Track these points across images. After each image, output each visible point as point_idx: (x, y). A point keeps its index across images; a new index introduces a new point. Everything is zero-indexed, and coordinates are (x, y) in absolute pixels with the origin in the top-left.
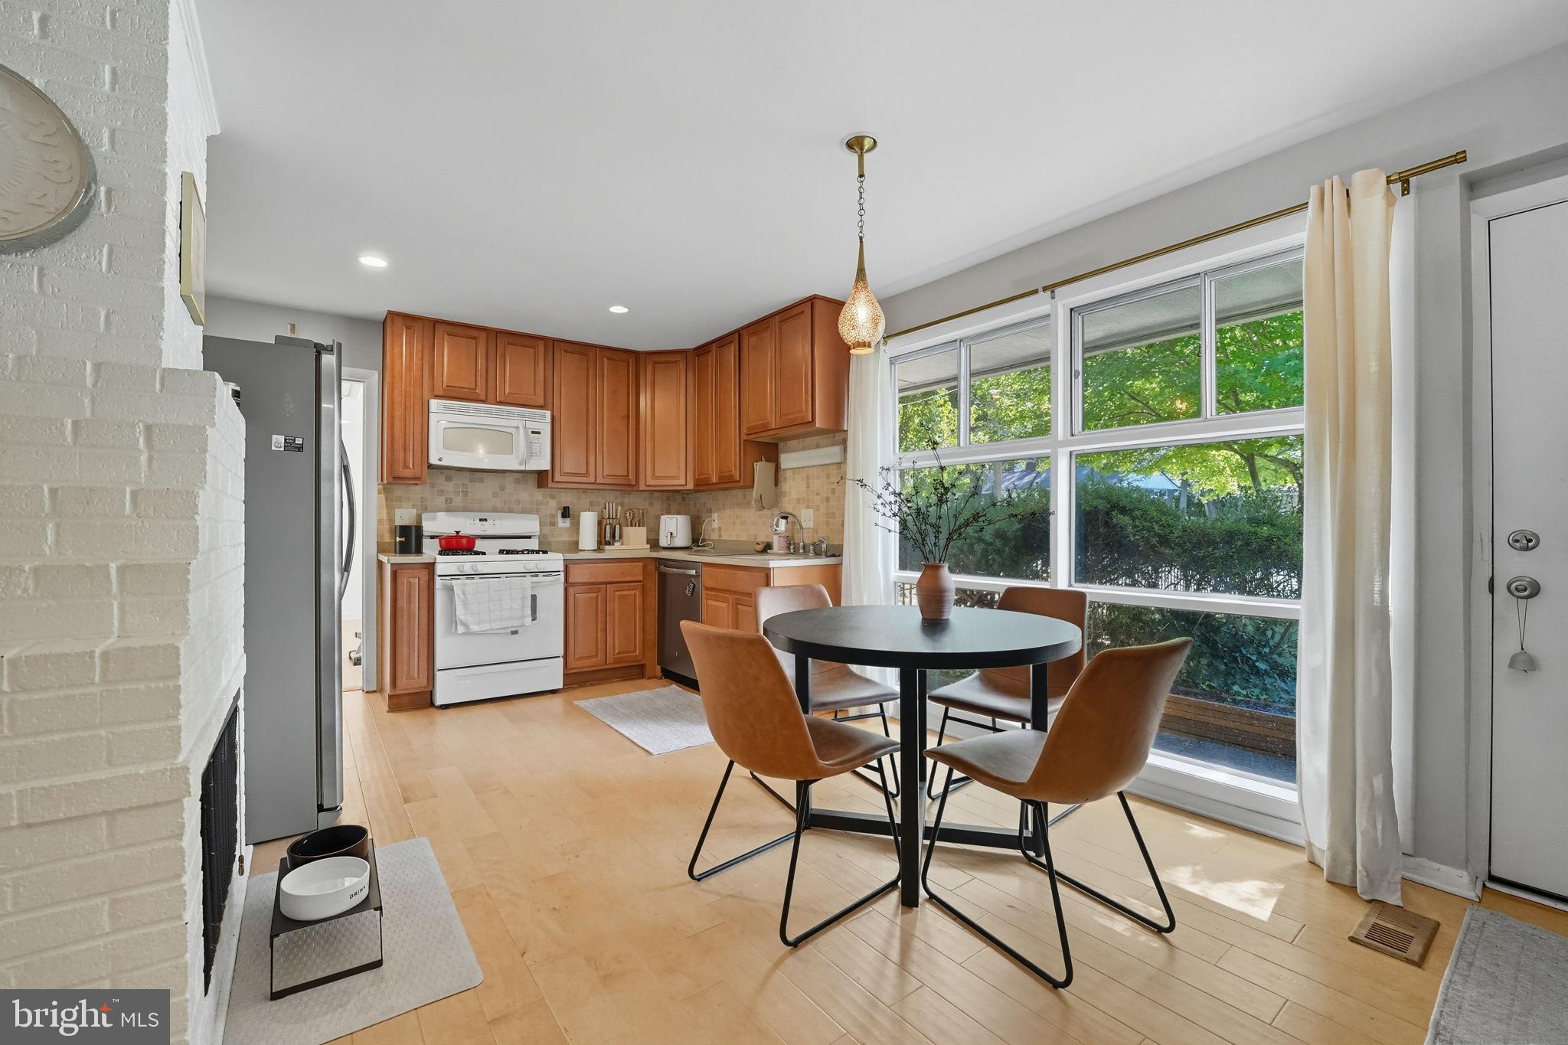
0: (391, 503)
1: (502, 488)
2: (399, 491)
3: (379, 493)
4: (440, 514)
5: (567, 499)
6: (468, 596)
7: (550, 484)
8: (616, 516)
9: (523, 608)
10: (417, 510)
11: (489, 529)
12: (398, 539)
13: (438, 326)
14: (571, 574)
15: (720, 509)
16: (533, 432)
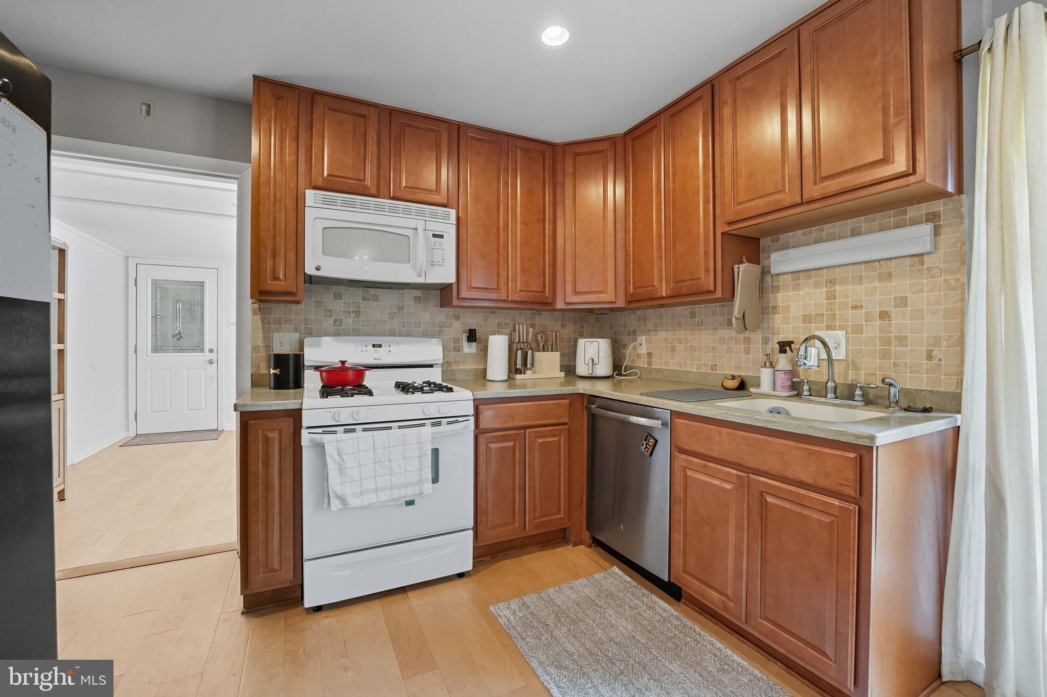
0: (268, 326)
1: (400, 309)
2: (278, 311)
3: (254, 313)
4: (326, 340)
5: (474, 321)
6: (345, 457)
7: (455, 302)
8: (527, 338)
9: (420, 470)
10: (300, 334)
11: (384, 356)
12: (272, 371)
13: (318, 98)
14: (481, 418)
15: (650, 331)
16: (434, 236)
